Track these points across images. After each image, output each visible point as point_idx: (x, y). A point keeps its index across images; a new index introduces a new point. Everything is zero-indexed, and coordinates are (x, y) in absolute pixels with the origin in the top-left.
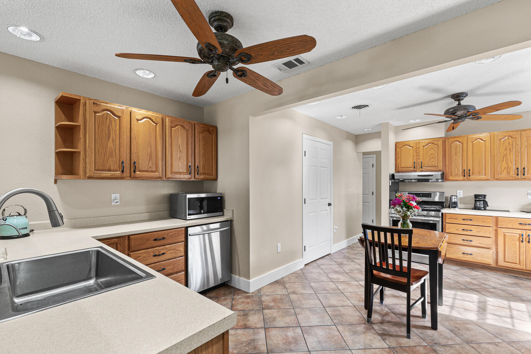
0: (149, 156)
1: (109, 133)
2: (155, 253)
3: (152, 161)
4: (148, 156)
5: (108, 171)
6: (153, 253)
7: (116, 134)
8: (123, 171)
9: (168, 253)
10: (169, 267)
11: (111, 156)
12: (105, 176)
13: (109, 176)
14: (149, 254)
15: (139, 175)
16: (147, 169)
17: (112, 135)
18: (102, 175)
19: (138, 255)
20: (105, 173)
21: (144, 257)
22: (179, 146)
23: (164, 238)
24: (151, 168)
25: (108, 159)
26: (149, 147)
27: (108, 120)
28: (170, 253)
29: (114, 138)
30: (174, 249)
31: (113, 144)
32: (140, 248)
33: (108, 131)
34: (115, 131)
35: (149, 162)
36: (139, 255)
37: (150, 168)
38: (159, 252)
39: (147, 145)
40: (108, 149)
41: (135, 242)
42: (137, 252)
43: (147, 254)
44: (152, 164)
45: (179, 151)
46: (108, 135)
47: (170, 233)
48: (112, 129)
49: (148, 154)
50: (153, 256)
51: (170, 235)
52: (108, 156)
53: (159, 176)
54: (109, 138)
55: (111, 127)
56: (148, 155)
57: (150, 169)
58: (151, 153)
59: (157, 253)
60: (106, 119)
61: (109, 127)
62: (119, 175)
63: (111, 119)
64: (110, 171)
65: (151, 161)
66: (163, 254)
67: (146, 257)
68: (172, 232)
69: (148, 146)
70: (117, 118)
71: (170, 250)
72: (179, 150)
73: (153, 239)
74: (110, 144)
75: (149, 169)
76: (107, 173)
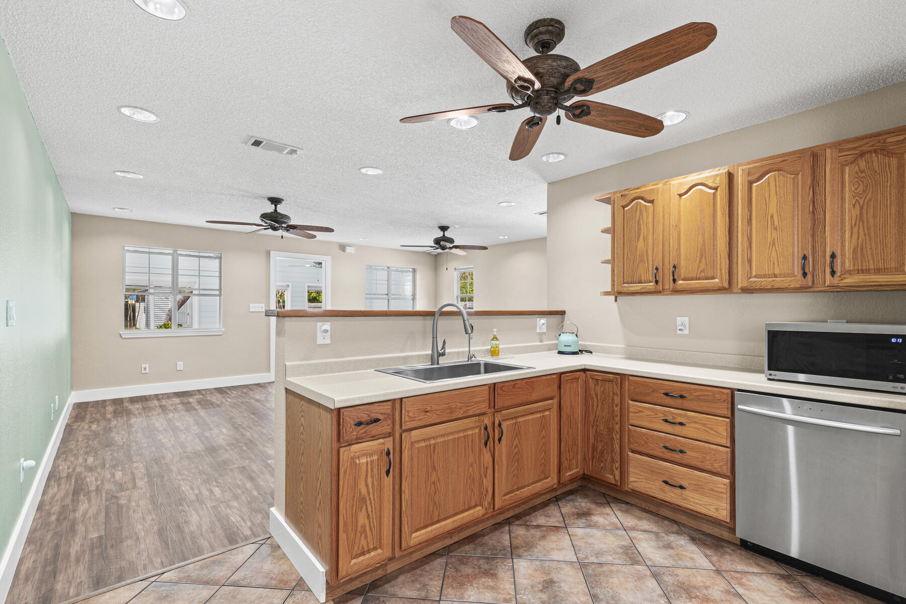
0: (701, 252)
1: (639, 229)
2: (667, 416)
3: (705, 258)
4: (699, 251)
5: (639, 283)
6: (663, 415)
7: (647, 228)
8: (657, 282)
9: (691, 427)
10: (694, 454)
11: (642, 261)
12: (635, 290)
13: (638, 290)
14: (657, 414)
15: (682, 287)
16: (697, 274)
17: (643, 230)
18: (631, 289)
19: (640, 409)
20: (634, 286)
21: (648, 415)
22: (772, 217)
23: (682, 397)
24: (704, 272)
25: (638, 266)
26: (700, 236)
27: (638, 212)
28: (695, 428)
29: (645, 235)
30: (704, 425)
31: (645, 244)
32: (643, 398)
33: (638, 226)
34: (646, 224)
35: (700, 262)
36: (642, 410)
37: (701, 272)
38: (674, 418)
39: (697, 233)
40: (638, 252)
41: (635, 388)
42: (639, 404)
43: (654, 414)
44: (706, 264)
45: (769, 227)
46: (638, 232)
47: (696, 390)
48: (643, 223)
49: (698, 247)
50: (663, 420)
51: (695, 394)
52: (637, 262)
53: (721, 285)
54: (639, 237)
55: (641, 221)
56: (697, 250)
57: (703, 274)
58: (704, 245)
59: (670, 418)
60: (636, 211)
61: (639, 221)
62: (652, 287)
63: (642, 208)
64: (642, 283)
65: (703, 258)
66: (681, 424)
67: (652, 416)
68: (701, 390)
69: (699, 234)
70: (649, 204)
71: (696, 422)
72: (769, 224)
73: (664, 392)
74: (641, 244)
75: (700, 274)
76: (637, 286)
